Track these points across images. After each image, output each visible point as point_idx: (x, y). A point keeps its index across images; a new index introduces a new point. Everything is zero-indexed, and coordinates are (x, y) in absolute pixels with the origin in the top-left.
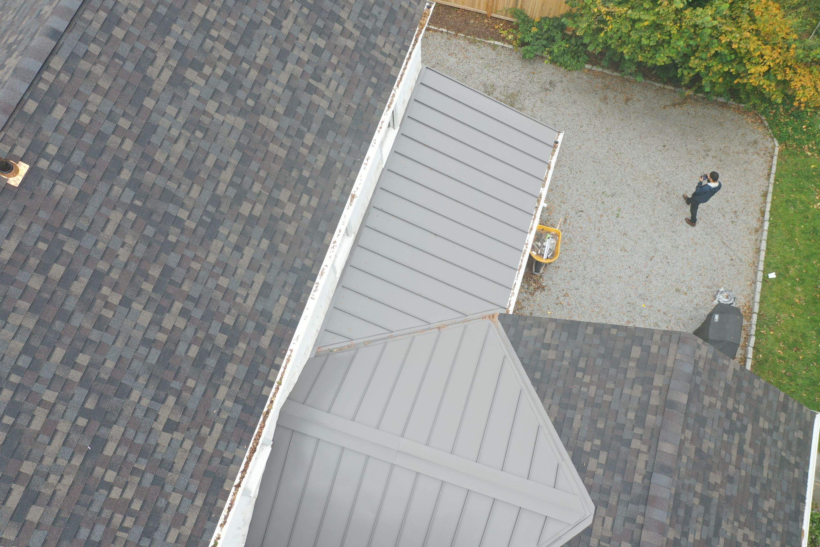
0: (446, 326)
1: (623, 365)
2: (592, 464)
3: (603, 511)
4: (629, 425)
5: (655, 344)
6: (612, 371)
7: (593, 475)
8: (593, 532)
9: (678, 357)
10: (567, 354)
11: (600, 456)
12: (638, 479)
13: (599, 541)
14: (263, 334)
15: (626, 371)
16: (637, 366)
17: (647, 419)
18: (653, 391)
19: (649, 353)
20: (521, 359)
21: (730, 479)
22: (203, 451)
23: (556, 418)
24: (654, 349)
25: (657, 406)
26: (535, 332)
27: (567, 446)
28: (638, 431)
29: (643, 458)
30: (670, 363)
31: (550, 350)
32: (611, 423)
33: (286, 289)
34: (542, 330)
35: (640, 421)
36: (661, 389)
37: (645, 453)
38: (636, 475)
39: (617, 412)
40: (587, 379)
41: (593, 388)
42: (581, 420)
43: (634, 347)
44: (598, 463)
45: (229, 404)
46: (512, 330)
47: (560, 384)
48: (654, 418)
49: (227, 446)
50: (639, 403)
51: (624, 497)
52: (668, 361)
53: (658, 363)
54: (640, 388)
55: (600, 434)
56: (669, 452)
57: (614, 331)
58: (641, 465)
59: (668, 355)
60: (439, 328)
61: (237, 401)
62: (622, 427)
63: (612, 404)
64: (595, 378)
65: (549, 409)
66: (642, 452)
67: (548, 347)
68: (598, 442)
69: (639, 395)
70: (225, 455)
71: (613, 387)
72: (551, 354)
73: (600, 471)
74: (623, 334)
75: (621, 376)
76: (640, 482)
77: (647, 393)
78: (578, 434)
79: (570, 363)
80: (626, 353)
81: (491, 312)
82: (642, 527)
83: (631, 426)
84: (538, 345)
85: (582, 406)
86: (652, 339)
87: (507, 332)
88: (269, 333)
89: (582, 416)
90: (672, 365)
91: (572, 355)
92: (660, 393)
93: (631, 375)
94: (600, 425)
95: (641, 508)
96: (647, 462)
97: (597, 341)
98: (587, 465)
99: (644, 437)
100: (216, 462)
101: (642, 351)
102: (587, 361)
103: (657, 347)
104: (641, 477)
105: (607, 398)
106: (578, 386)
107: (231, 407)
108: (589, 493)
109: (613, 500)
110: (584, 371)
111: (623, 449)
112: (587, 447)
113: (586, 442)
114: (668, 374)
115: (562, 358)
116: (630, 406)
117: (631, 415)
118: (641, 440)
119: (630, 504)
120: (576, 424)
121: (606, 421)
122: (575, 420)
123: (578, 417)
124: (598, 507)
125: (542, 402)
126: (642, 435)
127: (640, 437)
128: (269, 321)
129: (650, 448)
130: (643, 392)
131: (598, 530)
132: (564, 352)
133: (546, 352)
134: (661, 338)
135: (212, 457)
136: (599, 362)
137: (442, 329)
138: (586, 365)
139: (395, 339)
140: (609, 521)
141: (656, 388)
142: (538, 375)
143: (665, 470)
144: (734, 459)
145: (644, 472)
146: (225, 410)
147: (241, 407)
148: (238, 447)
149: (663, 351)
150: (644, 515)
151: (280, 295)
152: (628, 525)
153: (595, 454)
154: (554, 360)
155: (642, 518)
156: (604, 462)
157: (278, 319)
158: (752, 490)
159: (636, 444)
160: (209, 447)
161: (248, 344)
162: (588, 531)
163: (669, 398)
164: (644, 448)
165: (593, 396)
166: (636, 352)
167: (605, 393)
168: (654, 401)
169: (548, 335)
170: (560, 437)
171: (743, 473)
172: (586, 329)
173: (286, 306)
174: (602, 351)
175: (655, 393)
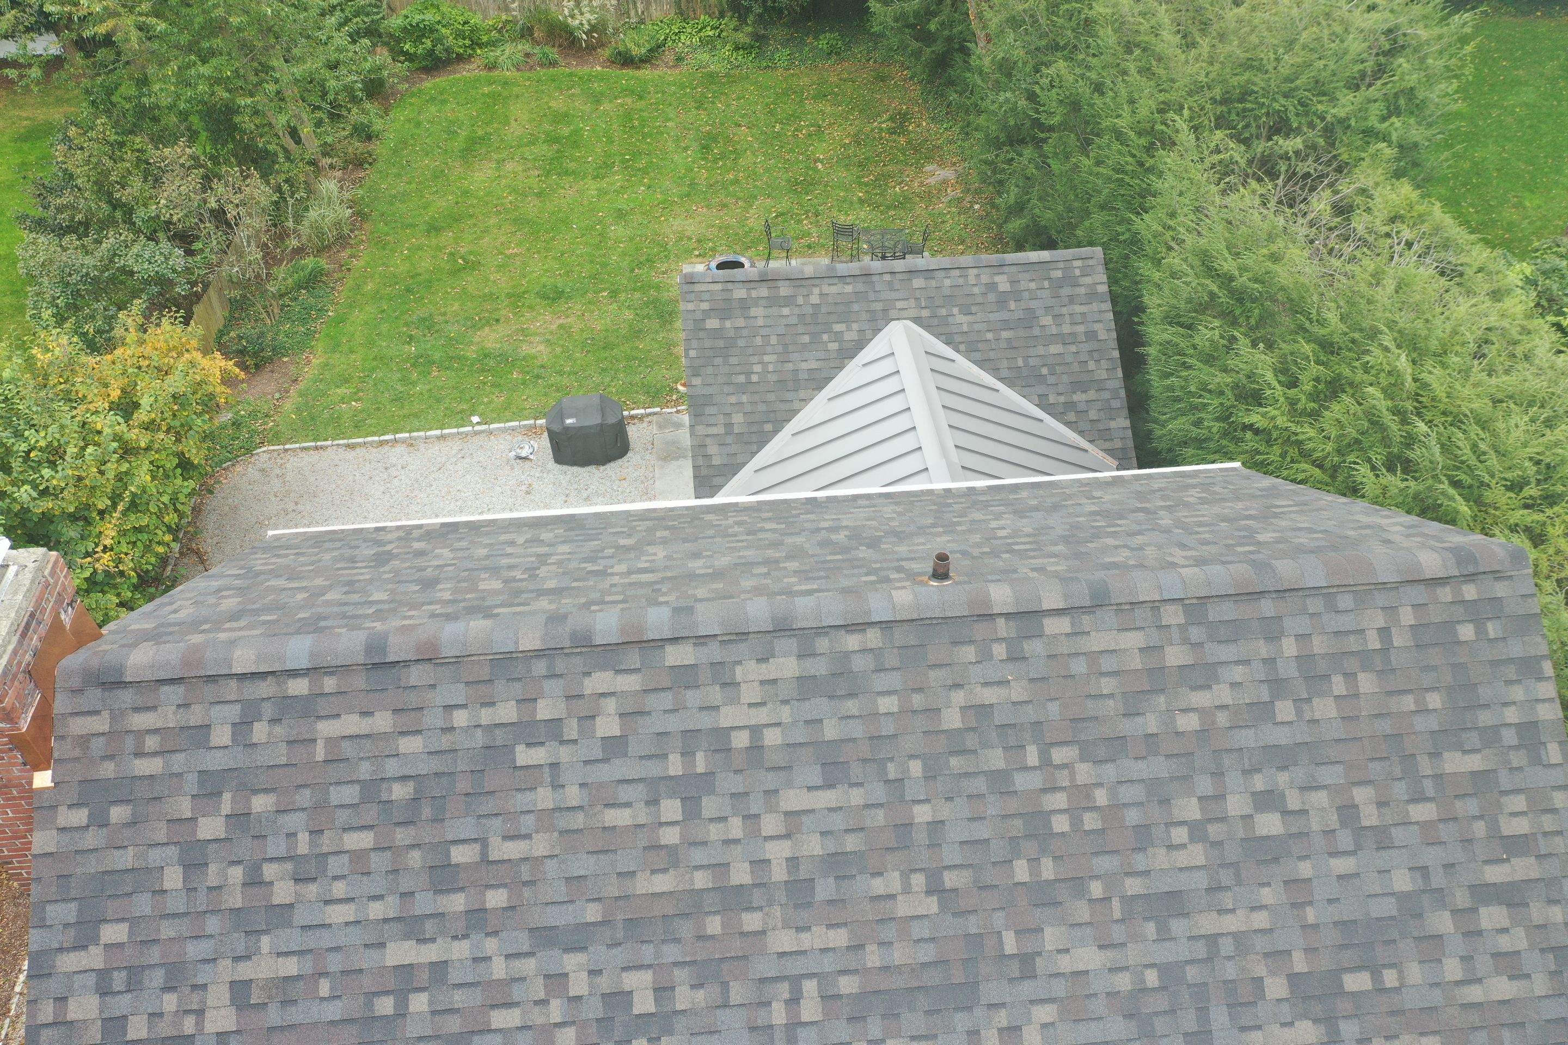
1: (732, 334)
2: (850, 336)
3: (893, 313)
4: (797, 311)
6: (742, 343)
7: (861, 332)
8: (917, 317)
10: (733, 399)
11: (839, 330)
12: (849, 289)
13: (922, 308)
15: (737, 329)
16: (729, 319)
17: (785, 295)
20: (754, 454)
23: (814, 389)
24: (705, 306)
26: (713, 449)
27: (841, 368)
28: (800, 300)
29: (826, 289)
30: (719, 286)
31: (733, 422)
32: (801, 329)
34: (708, 440)
35: (789, 301)
36: (749, 289)
37: (821, 288)
38: (846, 291)
39: (786, 326)
40: (758, 368)
41: (767, 358)
42: (807, 361)
43: (708, 327)
44: (848, 331)
46: (717, 481)
47: (771, 397)
48: (781, 289)
50: (771, 307)
51: (871, 296)
52: (716, 288)
53: (721, 297)
54: (753, 309)
55: (815, 336)
58: (834, 290)
59: (709, 290)
62: (801, 317)
63: (780, 334)
64: (755, 359)
66: (821, 290)
67: (729, 426)
69: (761, 309)
71: (760, 337)
72: (738, 418)
73: (855, 326)
74: (695, 343)
75: (745, 333)
76: (850, 285)
77: (756, 301)
78: (824, 360)
79: (743, 394)
80: (717, 333)
83: (797, 308)
84: (729, 439)
85: (791, 365)
86: (695, 310)
89: (802, 361)
90: (720, 284)
91: (733, 394)
92: (754, 288)
93: (741, 322)
94: (806, 339)
95: (876, 278)
96: (829, 285)
97: (710, 370)
98: (853, 341)
99: (805, 293)
101: (710, 317)
102: (736, 375)
103: (702, 303)
104: (846, 286)
105: (774, 340)
106: (769, 375)
108: (880, 330)
109: (879, 306)
110: (749, 374)
111: (824, 309)
112: (834, 346)
113: (829, 349)
114: (730, 286)
115: (740, 404)
116: (775, 315)
117: (786, 311)
119: (877, 289)
120: (814, 365)
121: (801, 334)
122: (810, 369)
123: (804, 366)
124: (891, 318)
125: (799, 411)
126: (804, 296)
127: (807, 296)
129: (814, 285)
130: (757, 305)
131: (913, 313)
132: (731, 404)
133: (735, 426)
134: (690, 302)
136: (733, 360)
138: (741, 374)
140: (899, 304)
141: (749, 294)
142: (768, 427)
143: (831, 267)
145: (840, 286)
149: (706, 296)
152: (897, 286)
153: (838, 337)
154: (745, 413)
156: (844, 325)
159: (815, 299)
162: (917, 320)
164: (816, 290)
165: (775, 357)
166: (712, 323)
167: (769, 344)
169: (713, 431)
174: (719, 361)
175: (754, 294)
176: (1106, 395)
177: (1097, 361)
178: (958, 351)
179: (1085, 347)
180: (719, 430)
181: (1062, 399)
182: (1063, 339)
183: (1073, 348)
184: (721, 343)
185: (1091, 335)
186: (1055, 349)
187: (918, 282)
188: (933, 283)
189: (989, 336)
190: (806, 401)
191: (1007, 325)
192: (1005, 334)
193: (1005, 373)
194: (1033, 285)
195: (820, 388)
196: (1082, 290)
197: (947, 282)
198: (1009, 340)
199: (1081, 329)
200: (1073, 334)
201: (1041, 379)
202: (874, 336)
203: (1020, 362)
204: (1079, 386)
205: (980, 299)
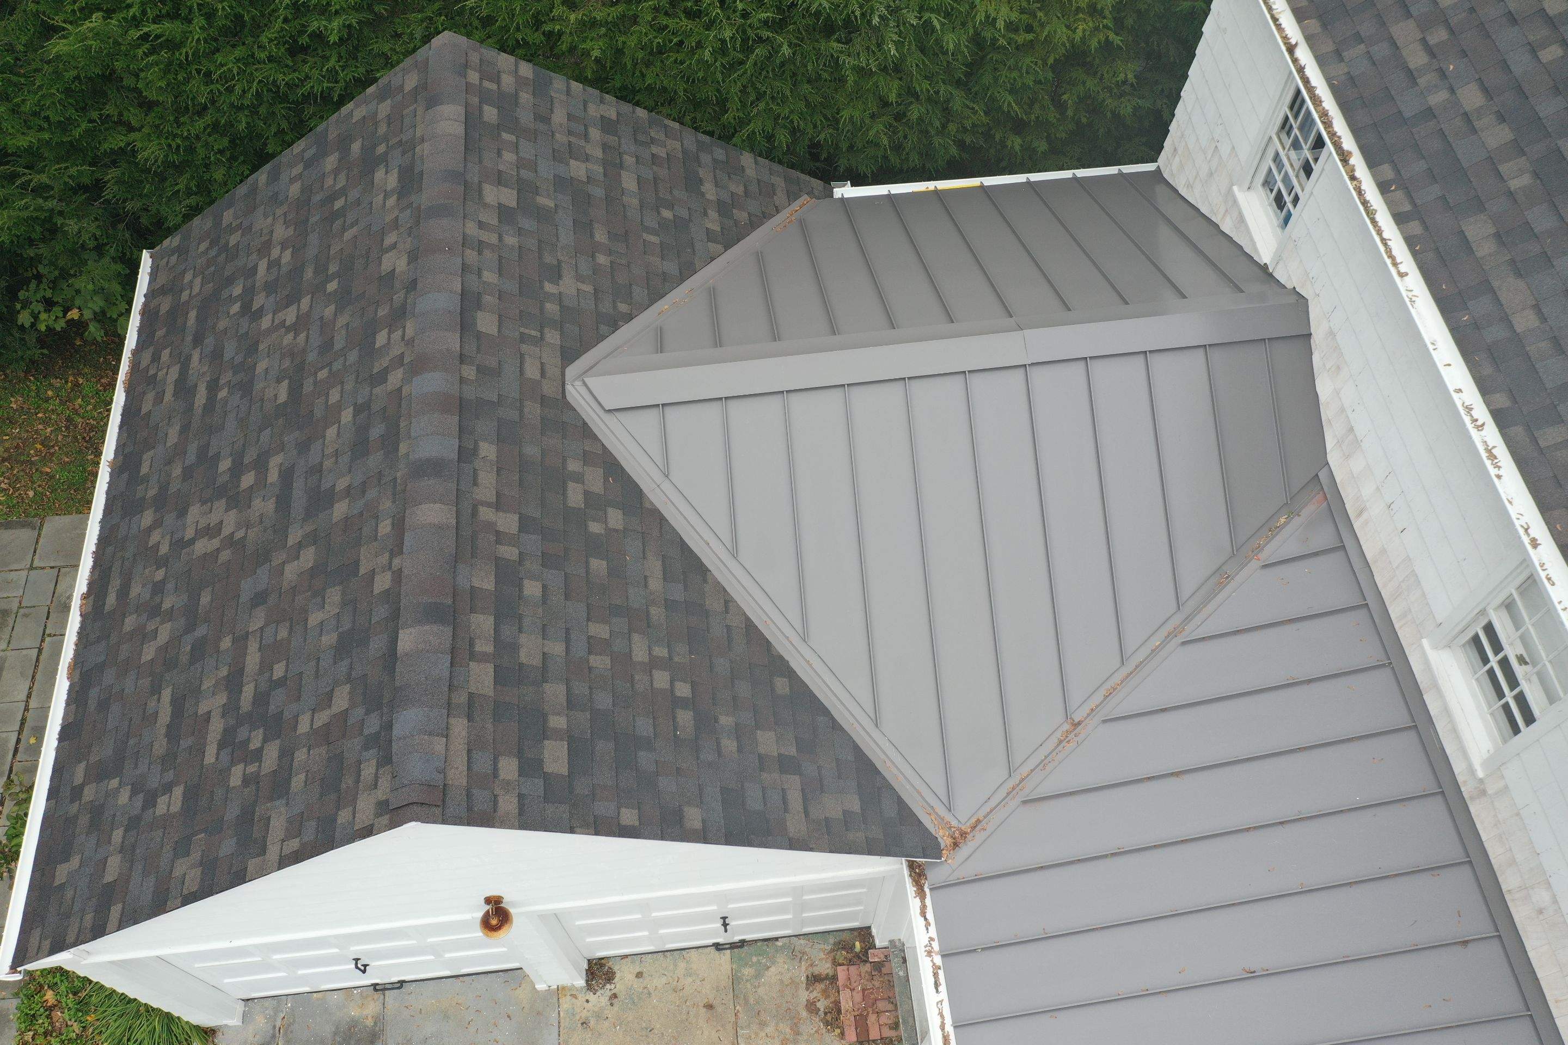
0: (1061, 742)
1: (583, 717)
2: (595, 480)
3: (549, 389)
4: (533, 565)
5: (508, 783)
6: (604, 700)
7: (587, 458)
8: (559, 353)
9: (439, 745)
10: (729, 745)
11: (580, 497)
12: (488, 450)
13: (542, 338)
14: (1498, 236)
15: (571, 703)
16: (544, 717)
17: (492, 578)
18: (489, 648)
19: (520, 754)
20: (835, 725)
21: (259, 599)
22: (1409, 15)
23: (705, 581)
24: (509, 768)
25: (472, 610)
26: (832, 808)
27: (660, 519)
28: (508, 552)
29: (485, 494)
30: (459, 726)
31: (776, 754)
32: (576, 571)
33: (1544, 345)
34: (816, 813)
35: (508, 576)
36: (473, 656)
37: (483, 504)
38: (493, 456)
39: (567, 597)
40: (661, 680)
41: (640, 653)
42: (646, 577)
43: (564, 771)
44: (583, 483)
45: (1438, 98)
47: (722, 665)
48: (476, 583)
49: (1371, 57)
50: (520, 618)
51: (511, 416)
52: (464, 733)
53: (489, 726)
54: (523, 657)
55: (595, 546)
56: (427, 506)
57: (629, 817)
58: (487, 479)
59: (469, 751)
60: (1076, 725)
61: (1429, 113)
62: (547, 560)
63: (585, 615)
65: (726, 602)
66: (489, 505)
67: (786, 765)
68: (595, 528)
69: (523, 639)
70: (1362, 46)
71: (592, 658)
72: (768, 743)
73: (573, 466)
74: (604, 808)
75: (581, 689)
76: (481, 444)
77: (504, 647)
78: (643, 544)
79: (716, 721)
80: (580, 753)
81: (965, 850)
82: (462, 358)
83: (527, 564)
84: (809, 769)
85: (653, 611)
86: (521, 796)
87: (901, 803)
88: (1485, 248)
89: (646, 586)
90: (452, 721)
91: (718, 744)
92: (471, 644)
93: (555, 691)
94: (598, 565)
95: (470, 393)
96: (475, 483)
97: (667, 784)
98: (606, 480)
99: (493, 538)
100: (1367, 28)
101: (540, 762)
102: (675, 729)
103: (503, 775)
104: (482, 453)
105: (599, 630)
106: (676, 659)
107: (1429, 98)
108: (585, 424)
110: (676, 702)
111: (534, 511)
112: (615, 518)
113: (621, 527)
114: (461, 698)
115: (738, 734)
116: (540, 610)
117: (532, 589)
118: (498, 533)
119: (495, 399)
120: (654, 567)
121: (587, 572)
122: (661, 576)
123: (655, 584)
124: (560, 397)
125: (748, 619)
126: (498, 542)
127: (500, 537)
128: (1513, 262)
129: (474, 513)
130: (514, 648)
131: (551, 357)
132: (740, 750)
133: (782, 751)
134: (495, 802)
135: (1383, 24)
136: (644, 726)
137: (1066, 727)
138: (674, 718)
139: (1163, 633)
140: (532, 371)
141: (484, 658)
142: (782, 686)
143: (433, 467)
144: (253, 646)
145: (478, 465)
146: (1436, 86)
147: (1407, 114)
148: (1349, 73)
149: (483, 763)
150: (462, 380)
151: (1544, 319)
152: (492, 362)
153: (595, 504)
154: (758, 727)
155: (465, 374)
156: (571, 485)
157: (1495, 284)
158: (201, 631)
159: (508, 522)
160: (1404, 32)
161: (1510, 194)
162: (569, 355)
163: (448, 630)
164: (486, 514)
165: (636, 637)
166: (555, 758)
167: (608, 644)
168: (483, 623)
169: (795, 798)
170: (681, 538)
171: (226, 643)
172: (704, 821)
173: (1506, 320)
174: (645, 759)
175: (484, 646)
176: (705, 158)
177: (653, 141)
178: (629, 318)
179: (628, 145)
180: (793, 784)
181: (713, 214)
182: (613, 165)
183: (629, 160)
184: (604, 747)
185: (607, 126)
186: (629, 182)
187: (486, 323)
188: (487, 299)
189: (602, 259)
190: (728, 601)
191: (583, 226)
192: (600, 236)
193: (671, 267)
194: (509, 156)
195: (703, 570)
196: (525, 97)
197: (490, 276)
198: (612, 236)
199: (595, 133)
200: (605, 147)
201: (681, 225)
202: (595, 438)
203: (654, 239)
204: (693, 183)
205: (532, 243)
